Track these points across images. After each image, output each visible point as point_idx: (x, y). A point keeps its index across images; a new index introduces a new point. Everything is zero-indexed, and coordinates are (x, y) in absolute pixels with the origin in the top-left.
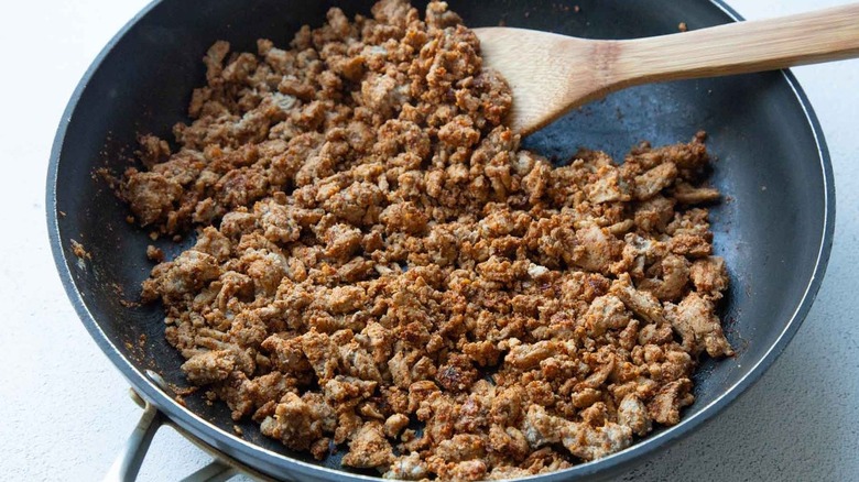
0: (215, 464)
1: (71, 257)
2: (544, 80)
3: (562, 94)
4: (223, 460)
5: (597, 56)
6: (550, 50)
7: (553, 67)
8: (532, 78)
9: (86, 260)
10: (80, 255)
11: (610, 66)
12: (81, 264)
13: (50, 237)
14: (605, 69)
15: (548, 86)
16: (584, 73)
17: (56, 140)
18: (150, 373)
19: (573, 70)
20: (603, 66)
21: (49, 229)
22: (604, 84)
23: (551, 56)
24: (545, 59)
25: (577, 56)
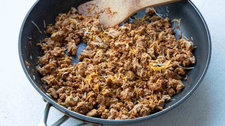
0: (65, 116)
1: (26, 66)
2: (122, 10)
3: (127, 13)
4: (67, 115)
5: (134, 3)
6: (122, 2)
7: (124, 6)
8: (119, 10)
9: (29, 66)
10: (28, 65)
11: (138, 5)
12: (28, 67)
13: (21, 61)
14: (137, 6)
15: (123, 11)
16: (132, 7)
17: (19, 36)
18: (47, 94)
19: (129, 7)
20: (136, 5)
21: (20, 59)
22: (137, 10)
23: (123, 4)
24: (121, 5)
25: (129, 3)
